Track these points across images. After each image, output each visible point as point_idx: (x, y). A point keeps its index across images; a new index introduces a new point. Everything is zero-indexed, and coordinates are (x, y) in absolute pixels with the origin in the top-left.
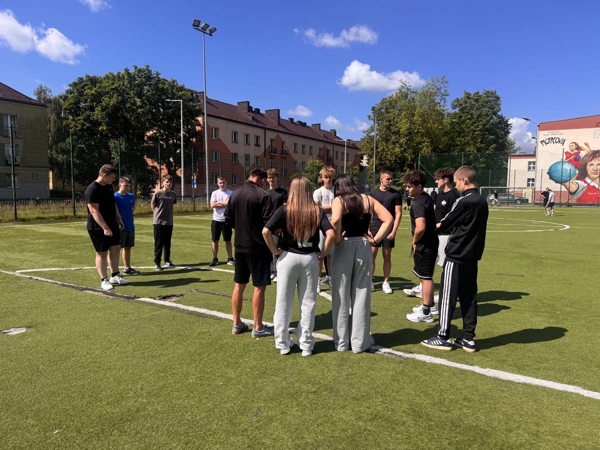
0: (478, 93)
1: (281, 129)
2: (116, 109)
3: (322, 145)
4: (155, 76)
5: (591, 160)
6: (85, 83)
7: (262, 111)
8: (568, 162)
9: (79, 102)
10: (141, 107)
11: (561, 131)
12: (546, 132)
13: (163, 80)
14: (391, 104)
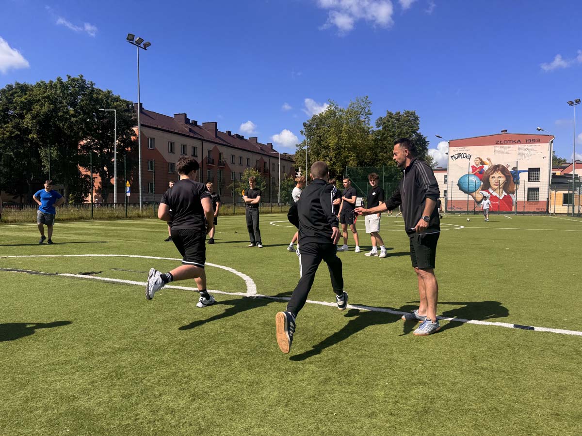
0: (399, 113)
1: (218, 141)
2: (48, 117)
3: (258, 157)
4: (89, 86)
5: (492, 174)
6: (14, 90)
7: (200, 124)
8: (474, 174)
9: (7, 109)
10: (74, 116)
11: (468, 148)
12: (455, 148)
13: (97, 90)
14: (321, 121)
